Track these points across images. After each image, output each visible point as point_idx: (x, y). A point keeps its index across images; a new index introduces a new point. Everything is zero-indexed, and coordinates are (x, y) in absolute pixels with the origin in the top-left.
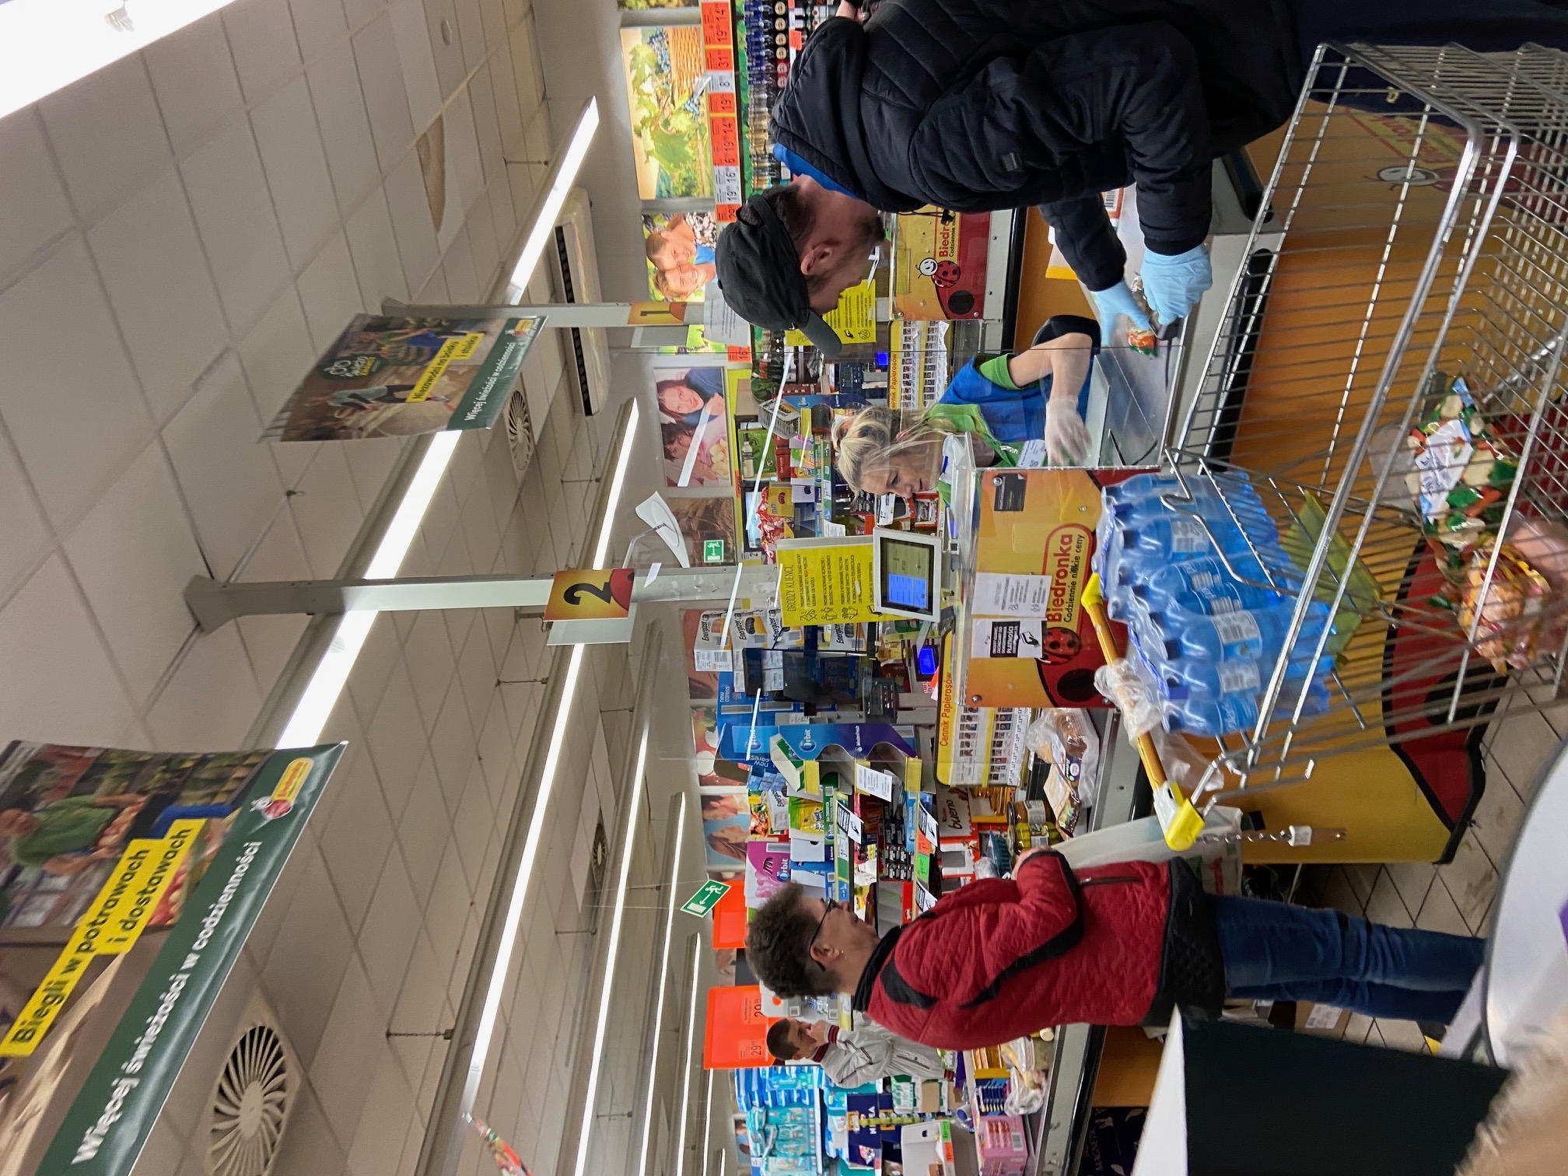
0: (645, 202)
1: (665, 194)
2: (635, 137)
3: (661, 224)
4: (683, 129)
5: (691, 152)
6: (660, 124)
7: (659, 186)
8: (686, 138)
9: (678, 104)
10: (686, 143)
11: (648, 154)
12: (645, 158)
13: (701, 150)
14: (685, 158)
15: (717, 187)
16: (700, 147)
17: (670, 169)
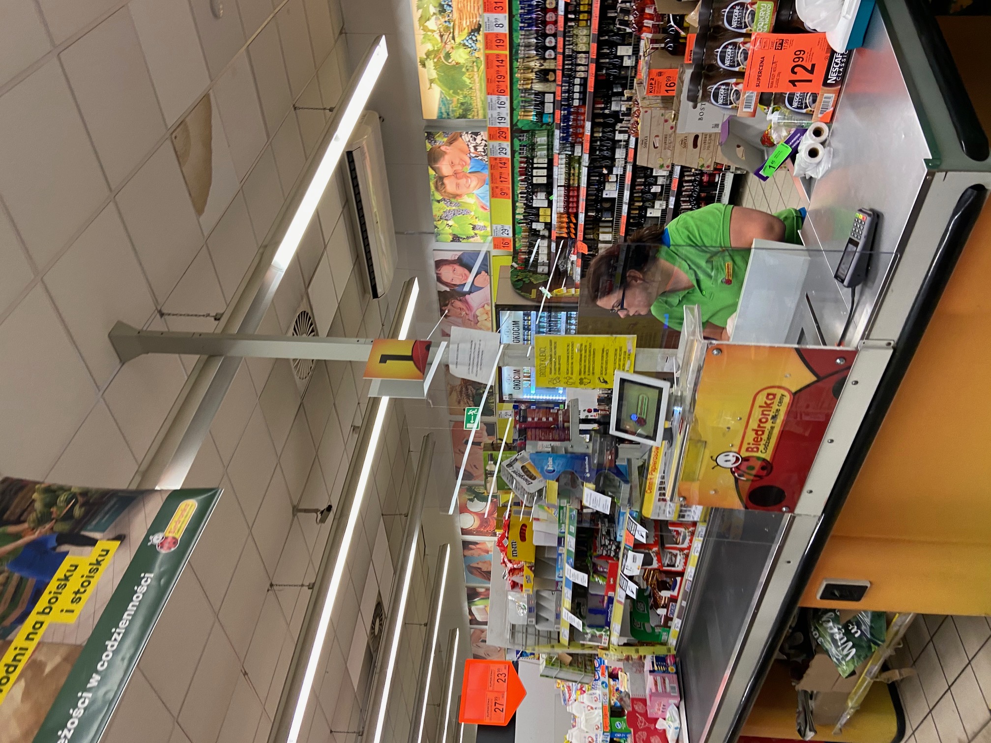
0: (429, 121)
1: (445, 115)
2: (420, 67)
3: (441, 140)
4: (462, 61)
5: (468, 81)
6: (442, 57)
7: (440, 108)
8: (464, 70)
9: (458, 40)
10: (464, 73)
11: (432, 81)
12: (428, 86)
13: (477, 80)
14: (463, 86)
15: (489, 113)
16: (476, 77)
17: (449, 95)
